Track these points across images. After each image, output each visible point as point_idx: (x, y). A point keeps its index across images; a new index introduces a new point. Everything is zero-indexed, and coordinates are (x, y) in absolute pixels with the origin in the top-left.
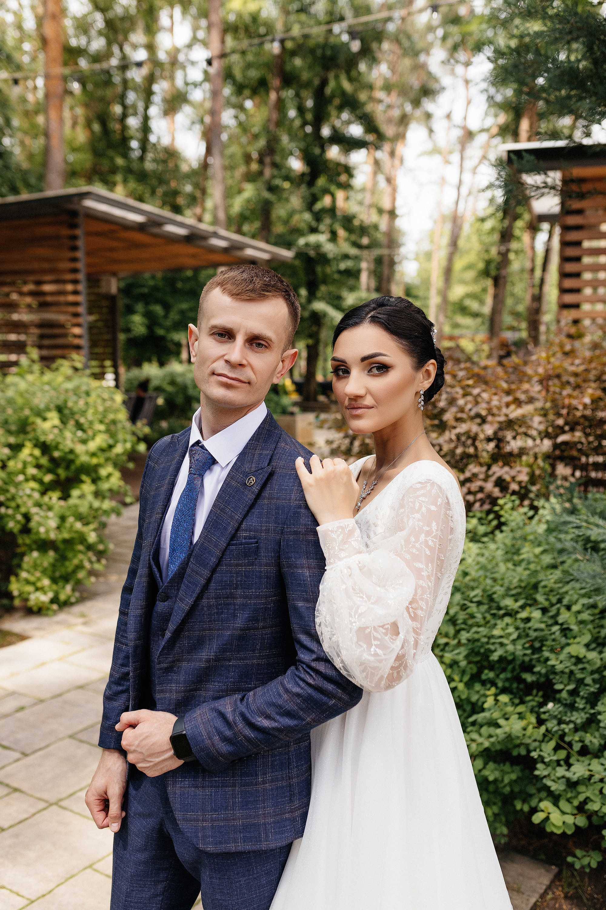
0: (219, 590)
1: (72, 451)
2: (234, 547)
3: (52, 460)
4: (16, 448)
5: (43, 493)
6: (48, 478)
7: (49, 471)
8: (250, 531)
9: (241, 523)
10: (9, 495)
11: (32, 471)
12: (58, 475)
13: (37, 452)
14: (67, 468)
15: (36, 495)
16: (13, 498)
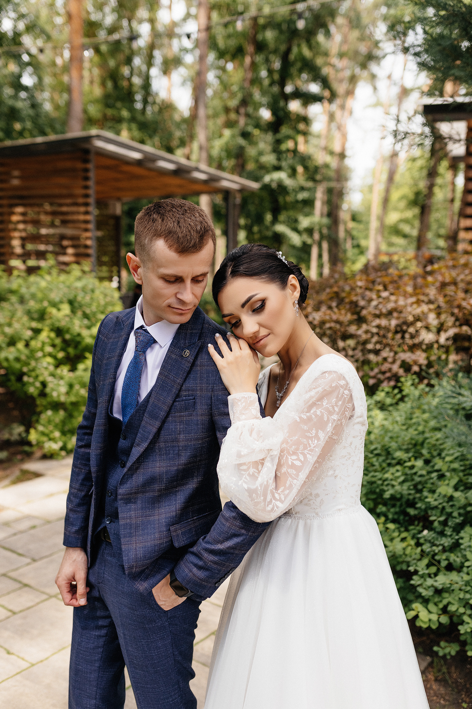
0: (167, 435)
1: (79, 335)
2: (177, 403)
3: (65, 341)
4: (37, 332)
5: (57, 366)
6: (61, 355)
7: (63, 349)
8: (189, 391)
9: (182, 386)
10: (31, 367)
11: (48, 349)
12: (68, 353)
13: (53, 335)
14: (76, 347)
15: (51, 368)
16: (33, 370)
